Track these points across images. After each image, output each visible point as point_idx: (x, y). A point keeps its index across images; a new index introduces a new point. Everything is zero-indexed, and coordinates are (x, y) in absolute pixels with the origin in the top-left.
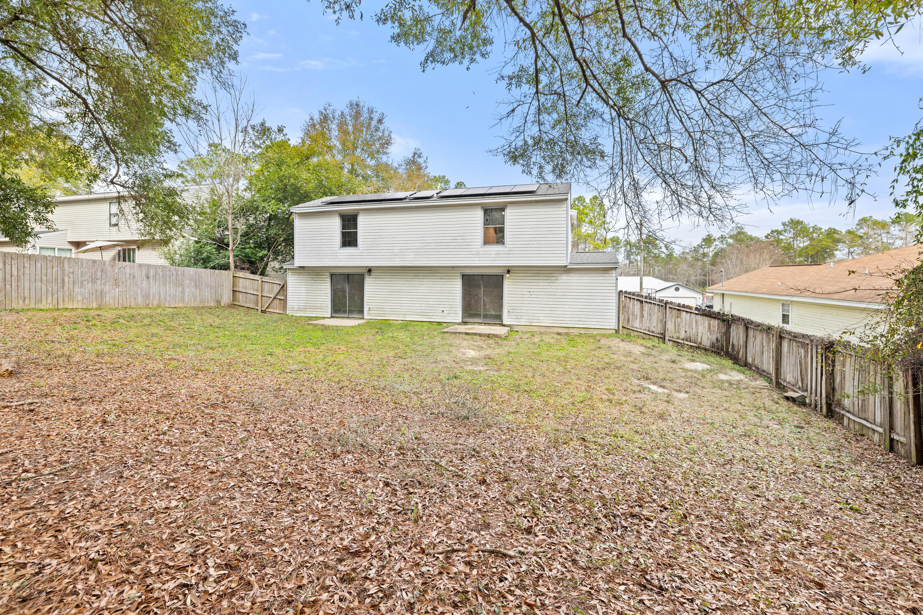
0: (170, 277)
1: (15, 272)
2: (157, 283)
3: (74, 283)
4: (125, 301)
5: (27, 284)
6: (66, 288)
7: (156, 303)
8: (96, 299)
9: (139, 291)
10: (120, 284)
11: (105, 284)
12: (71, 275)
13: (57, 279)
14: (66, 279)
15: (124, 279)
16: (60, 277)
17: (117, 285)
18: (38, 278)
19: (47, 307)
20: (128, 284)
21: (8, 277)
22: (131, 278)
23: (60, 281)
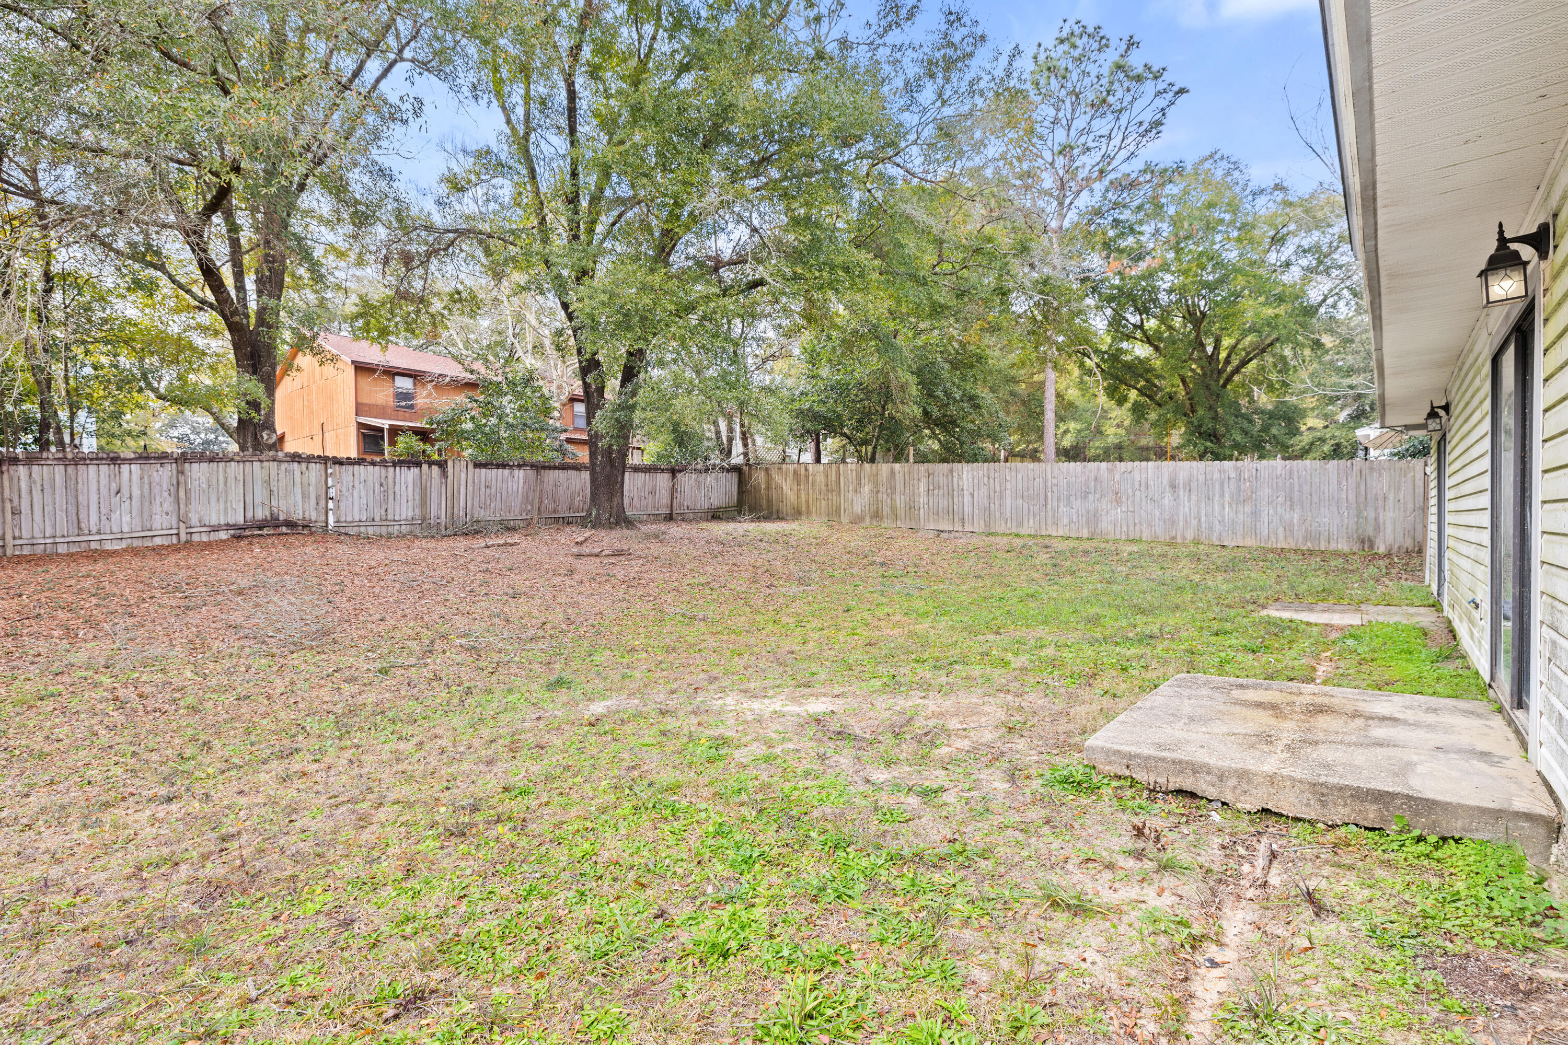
0: (1222, 485)
1: (998, 489)
2: (1193, 497)
3: (1059, 499)
4: (1132, 528)
5: (1008, 503)
6: (1049, 507)
7: (1190, 535)
8: (1087, 523)
9: (1157, 513)
10: (1124, 500)
11: (1099, 500)
12: (1055, 489)
13: (1038, 495)
14: (1049, 495)
15: (1130, 491)
16: (1042, 491)
17: (1118, 502)
18: (1019, 493)
19: (1028, 532)
20: (1137, 499)
21: (992, 494)
22: (1143, 488)
23: (1042, 496)
